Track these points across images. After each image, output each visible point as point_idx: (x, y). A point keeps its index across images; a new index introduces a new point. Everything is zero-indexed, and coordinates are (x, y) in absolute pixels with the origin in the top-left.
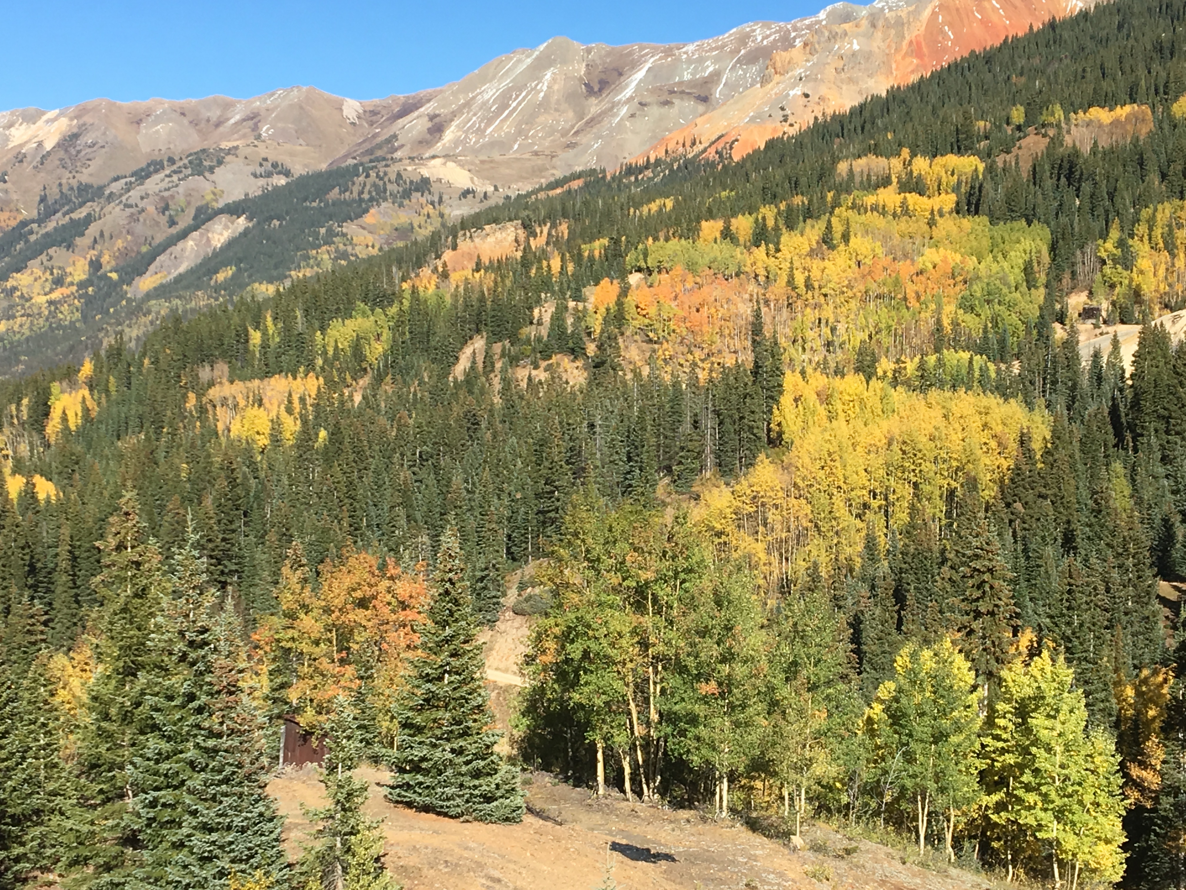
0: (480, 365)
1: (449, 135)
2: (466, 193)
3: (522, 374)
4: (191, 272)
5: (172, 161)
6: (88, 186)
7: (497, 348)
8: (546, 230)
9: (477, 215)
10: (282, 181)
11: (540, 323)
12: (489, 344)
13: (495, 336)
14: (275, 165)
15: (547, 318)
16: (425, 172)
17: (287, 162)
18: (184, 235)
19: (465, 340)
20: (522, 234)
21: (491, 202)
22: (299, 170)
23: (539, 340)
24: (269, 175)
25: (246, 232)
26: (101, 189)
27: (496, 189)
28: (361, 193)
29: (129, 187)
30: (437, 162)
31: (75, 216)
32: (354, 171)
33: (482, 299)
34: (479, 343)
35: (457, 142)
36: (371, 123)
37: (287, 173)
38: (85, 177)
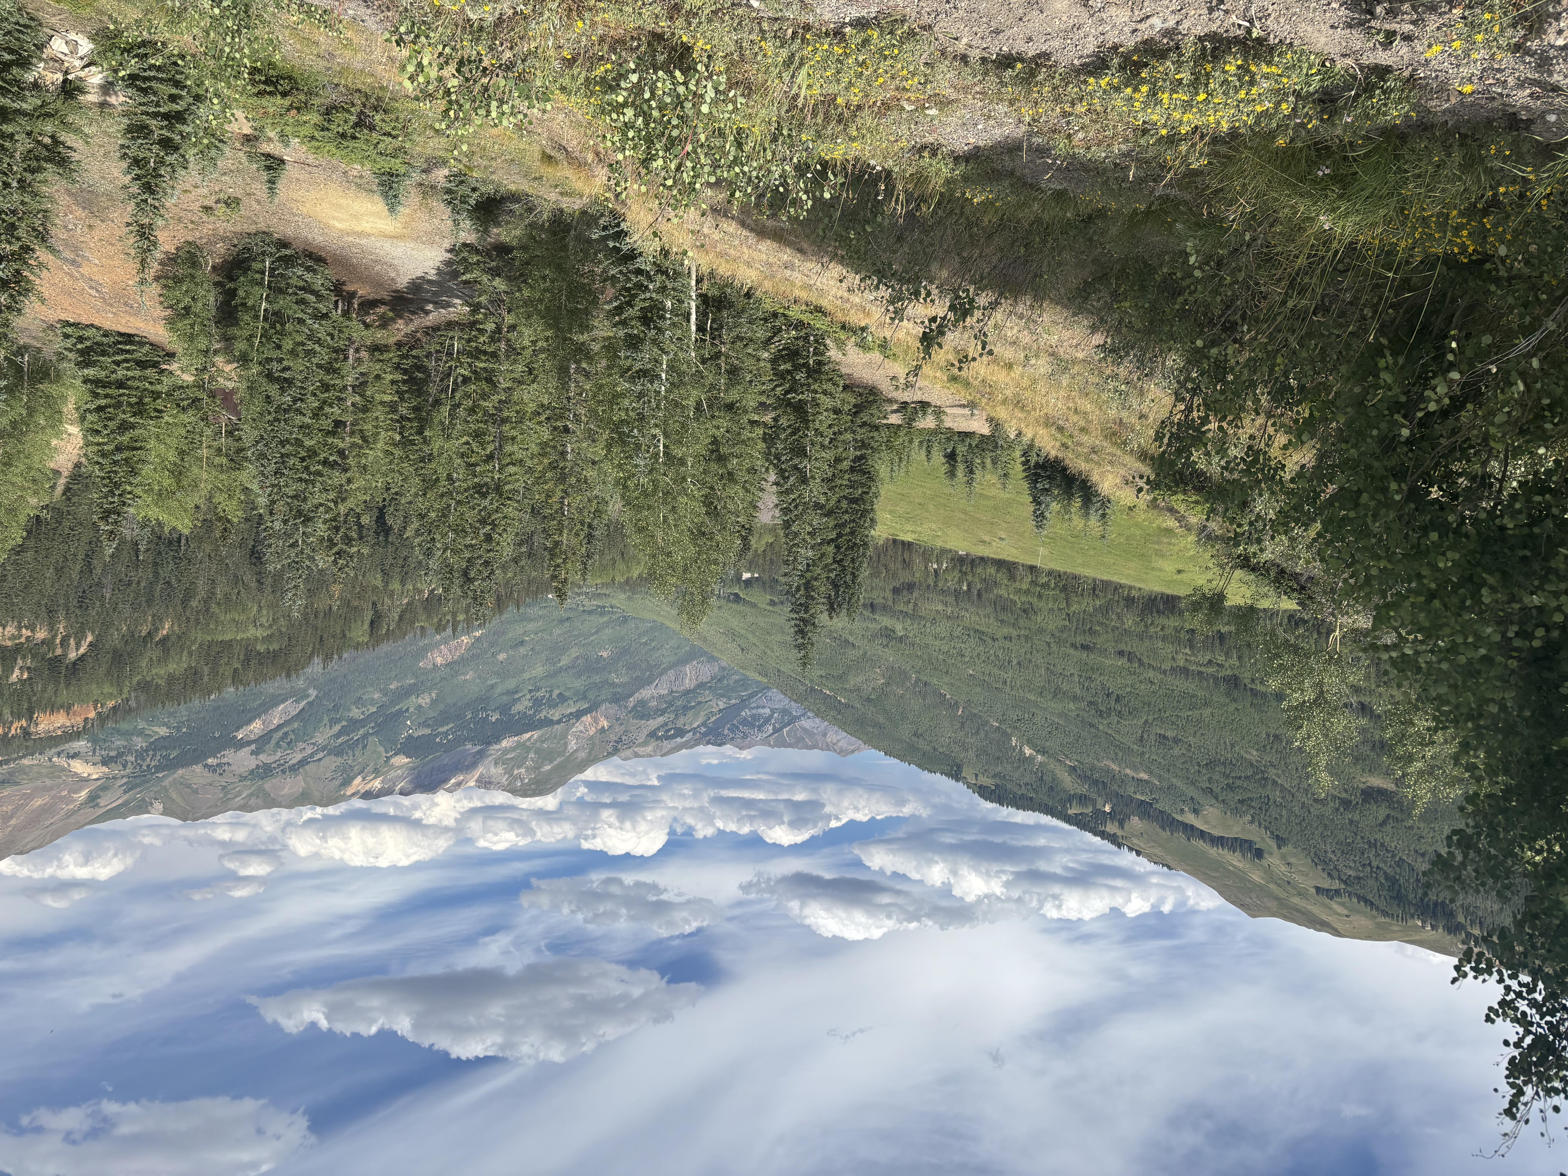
0: (72, 642)
1: (83, 794)
2: (75, 756)
3: (41, 634)
4: (277, 704)
5: (284, 772)
6: (336, 755)
7: (59, 651)
8: (13, 732)
9: (67, 742)
10: (210, 761)
11: (21, 668)
12: (65, 655)
13: (58, 660)
14: (214, 771)
15: (17, 672)
16: (105, 769)
17: (206, 773)
18: (279, 727)
19: (81, 658)
20: (32, 729)
21: (54, 750)
22: (198, 768)
23: (24, 657)
24: (219, 765)
25: (238, 729)
26: (329, 754)
27: (50, 760)
28: (154, 755)
29: (312, 755)
30: (95, 777)
31: (346, 738)
32: (159, 768)
33: (68, 685)
34: (73, 655)
35: (77, 791)
36: (143, 800)
37: (206, 766)
38: (339, 760)
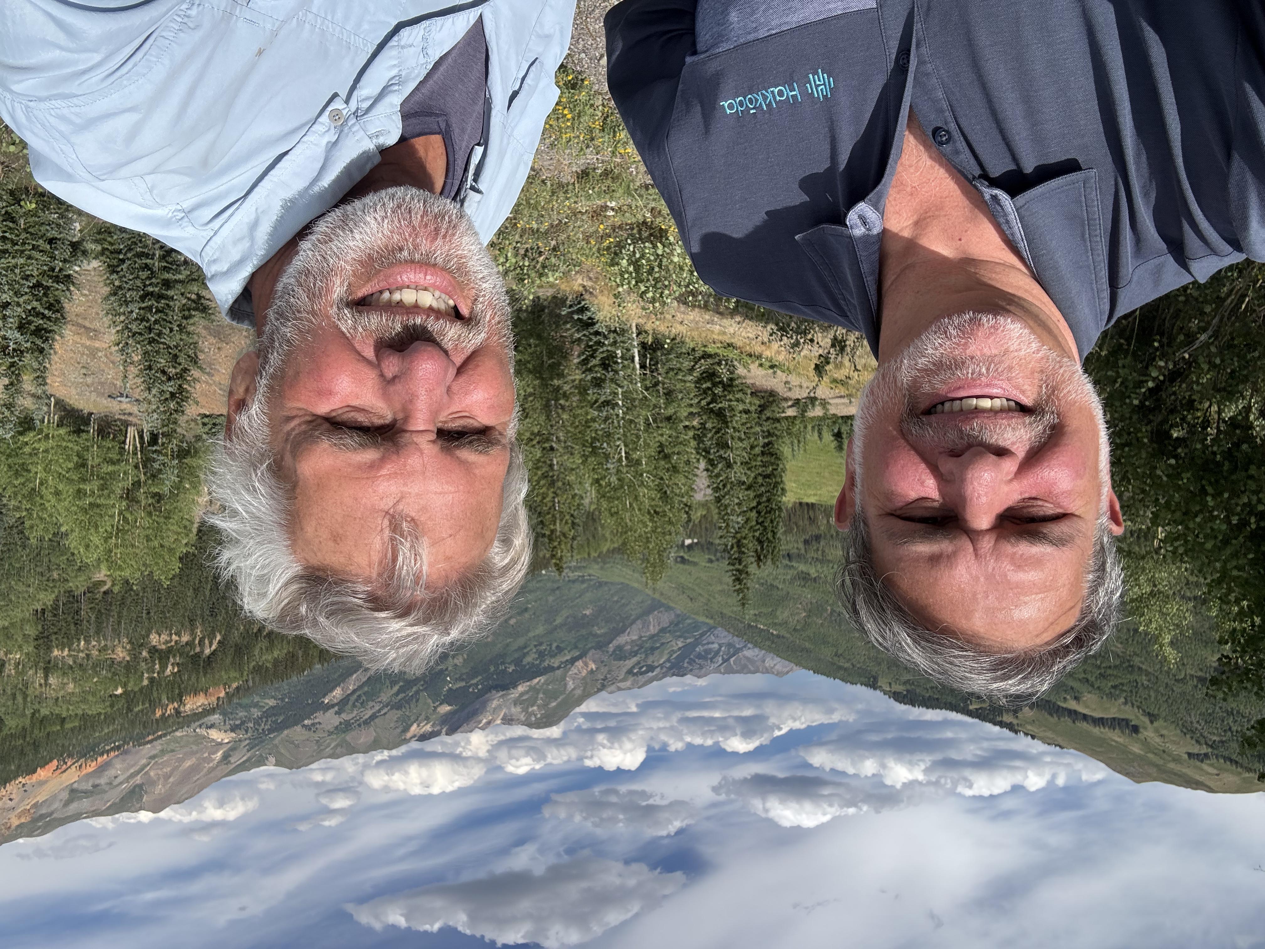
0: (207, 641)
1: (219, 754)
2: (212, 726)
3: (185, 638)
4: (351, 675)
5: (359, 725)
6: (397, 709)
7: (198, 650)
8: (168, 712)
9: (206, 716)
10: (306, 722)
11: (173, 664)
12: (202, 652)
13: (198, 655)
14: (310, 729)
15: (170, 667)
16: (233, 735)
17: (304, 731)
18: (354, 691)
19: (213, 653)
20: (182, 709)
21: (197, 723)
22: (298, 728)
23: (174, 656)
24: (313, 725)
25: (324, 696)
26: (391, 709)
27: (195, 731)
28: (267, 721)
29: (379, 711)
30: (226, 741)
31: (403, 695)
32: (271, 731)
33: (205, 674)
34: (207, 651)
35: (215, 753)
36: (261, 755)
37: (304, 726)
38: (400, 713)
